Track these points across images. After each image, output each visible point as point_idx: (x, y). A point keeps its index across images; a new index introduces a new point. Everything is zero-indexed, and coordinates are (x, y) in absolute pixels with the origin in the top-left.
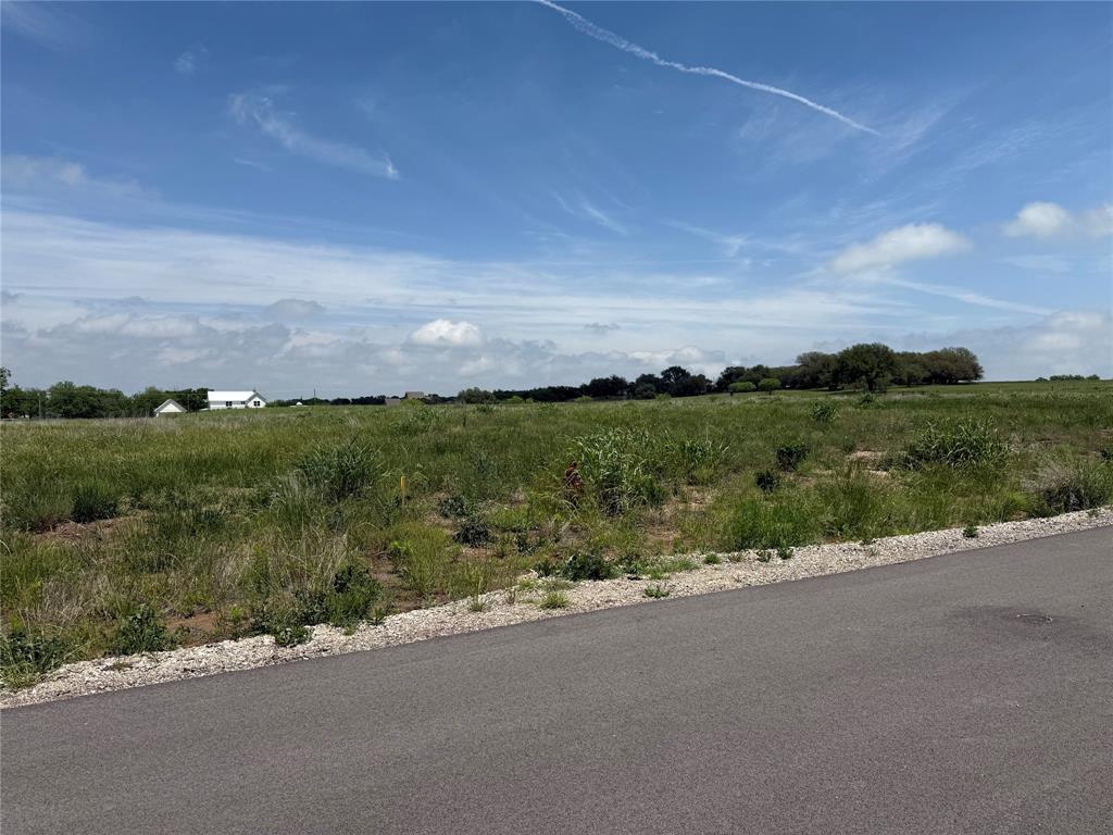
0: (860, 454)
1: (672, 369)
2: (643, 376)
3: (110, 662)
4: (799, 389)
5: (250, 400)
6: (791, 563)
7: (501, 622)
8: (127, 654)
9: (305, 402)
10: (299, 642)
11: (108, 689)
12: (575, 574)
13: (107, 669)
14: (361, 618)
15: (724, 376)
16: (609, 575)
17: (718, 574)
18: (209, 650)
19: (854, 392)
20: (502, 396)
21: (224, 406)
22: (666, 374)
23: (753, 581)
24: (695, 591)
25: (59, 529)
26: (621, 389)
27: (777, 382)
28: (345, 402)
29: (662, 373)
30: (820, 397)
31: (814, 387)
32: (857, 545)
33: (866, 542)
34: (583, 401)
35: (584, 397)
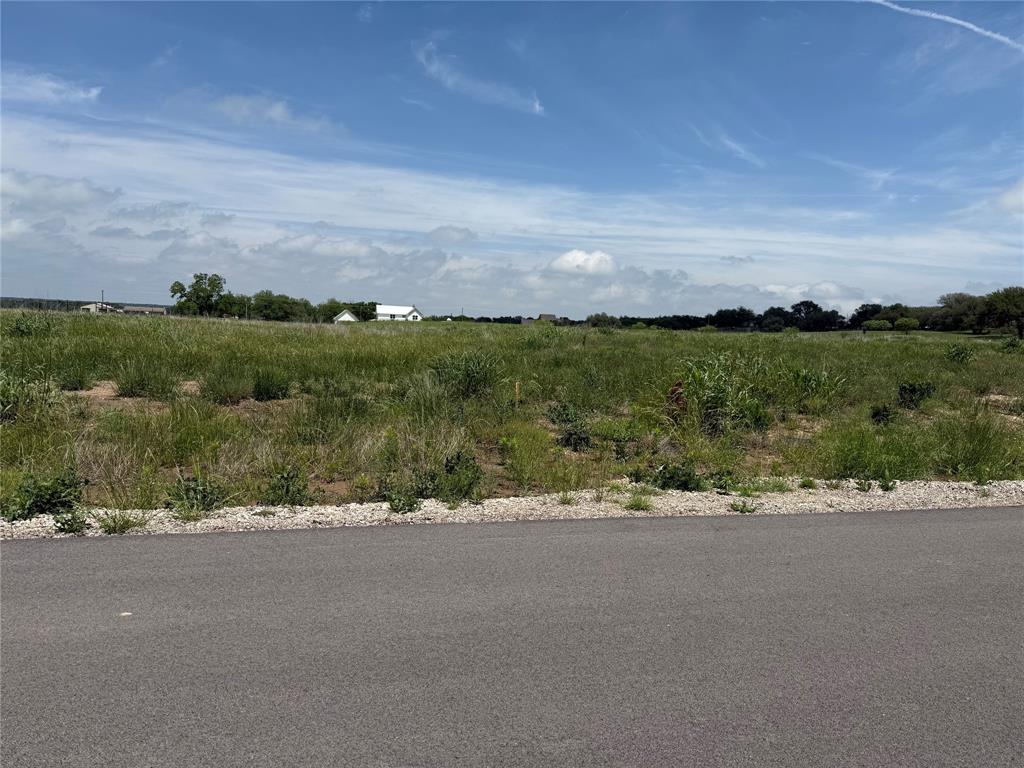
0: (993, 397)
1: (803, 303)
2: (772, 308)
3: (259, 509)
4: (939, 330)
5: (410, 314)
6: (892, 495)
7: (587, 515)
8: (273, 505)
9: (454, 319)
10: (410, 510)
11: (253, 529)
12: (664, 483)
13: (254, 515)
14: (464, 497)
15: (859, 313)
16: (698, 488)
17: (812, 498)
18: (337, 509)
19: (1001, 337)
20: (627, 322)
21: (389, 318)
22: (797, 308)
23: (847, 508)
24: (783, 511)
25: (241, 404)
26: (748, 320)
27: (916, 322)
28: (488, 320)
29: (793, 307)
30: (960, 339)
31: (955, 330)
32: (970, 485)
33: (980, 482)
34: (707, 330)
35: (708, 327)
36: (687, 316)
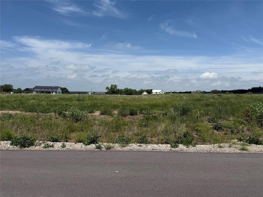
5: (161, 92)
7: (228, 152)
8: (141, 144)
9: (172, 93)
10: (176, 147)
11: (139, 150)
12: (250, 142)
13: (138, 146)
14: (190, 144)
16: (261, 144)
18: (157, 145)
20: (223, 92)
21: (155, 93)
25: (127, 117)
28: (181, 93)
34: (249, 94)
35: (249, 93)
36: (242, 90)
